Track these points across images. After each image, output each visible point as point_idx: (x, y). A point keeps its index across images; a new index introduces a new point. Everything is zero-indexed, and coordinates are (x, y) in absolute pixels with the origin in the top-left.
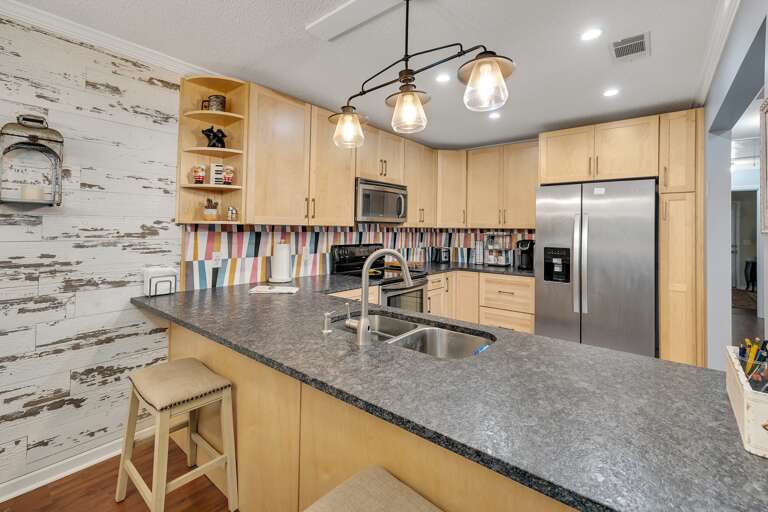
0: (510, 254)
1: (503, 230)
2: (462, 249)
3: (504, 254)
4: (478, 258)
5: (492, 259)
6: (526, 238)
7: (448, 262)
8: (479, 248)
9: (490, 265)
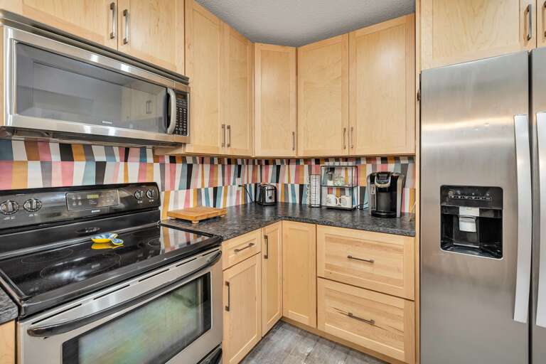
0: (357, 192)
1: (346, 159)
2: (292, 186)
3: (347, 192)
4: (313, 198)
5: (331, 200)
6: (379, 170)
7: (275, 204)
8: (315, 183)
9: (330, 209)
